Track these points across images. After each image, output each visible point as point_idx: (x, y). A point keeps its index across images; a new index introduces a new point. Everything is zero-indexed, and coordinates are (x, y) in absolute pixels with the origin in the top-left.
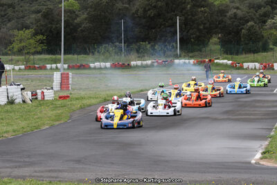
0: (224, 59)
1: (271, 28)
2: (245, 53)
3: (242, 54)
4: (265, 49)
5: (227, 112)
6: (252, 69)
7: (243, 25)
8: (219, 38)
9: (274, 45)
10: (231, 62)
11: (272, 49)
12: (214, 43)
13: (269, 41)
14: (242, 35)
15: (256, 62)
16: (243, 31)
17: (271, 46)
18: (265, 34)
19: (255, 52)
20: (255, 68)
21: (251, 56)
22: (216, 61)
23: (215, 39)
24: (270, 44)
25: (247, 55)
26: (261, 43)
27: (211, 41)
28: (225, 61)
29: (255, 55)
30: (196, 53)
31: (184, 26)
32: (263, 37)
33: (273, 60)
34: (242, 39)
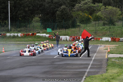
0: (43, 33)
1: (78, 10)
2: (59, 29)
3: (56, 29)
4: (74, 26)
5: (45, 73)
6: (64, 40)
7: (58, 8)
8: (40, 17)
9: (80, 23)
10: (48, 35)
11: (79, 26)
12: (36, 21)
13: (76, 20)
14: (56, 16)
15: (67, 35)
16: (58, 12)
17: (78, 24)
18: (74, 14)
19: (67, 27)
20: (66, 40)
21: (63, 31)
22: (37, 34)
23: (37, 18)
24: (78, 22)
25: (61, 30)
26: (70, 22)
27: (34, 19)
28: (44, 34)
29: (67, 30)
30: (23, 29)
31: (13, 8)
32: (72, 17)
33: (79, 34)
34: (57, 19)
